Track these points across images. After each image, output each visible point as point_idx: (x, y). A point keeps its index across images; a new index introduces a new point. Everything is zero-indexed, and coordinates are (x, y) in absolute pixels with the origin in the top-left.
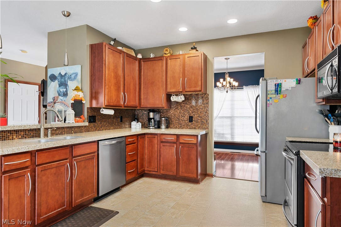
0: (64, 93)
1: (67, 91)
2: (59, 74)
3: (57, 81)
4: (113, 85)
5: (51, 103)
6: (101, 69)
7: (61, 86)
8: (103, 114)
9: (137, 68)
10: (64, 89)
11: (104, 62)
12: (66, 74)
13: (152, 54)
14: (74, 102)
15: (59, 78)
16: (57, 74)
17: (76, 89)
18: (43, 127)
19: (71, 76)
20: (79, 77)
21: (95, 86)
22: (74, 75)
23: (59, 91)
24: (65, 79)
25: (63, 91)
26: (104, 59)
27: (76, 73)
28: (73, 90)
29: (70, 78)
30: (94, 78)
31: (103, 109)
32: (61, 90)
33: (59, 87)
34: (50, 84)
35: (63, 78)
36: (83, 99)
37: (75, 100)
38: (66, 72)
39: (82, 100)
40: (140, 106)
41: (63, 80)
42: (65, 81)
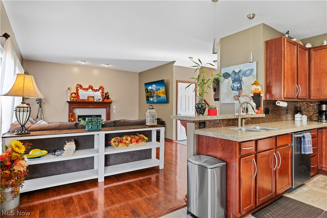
0: (238, 88)
1: (241, 86)
2: (233, 72)
3: (230, 78)
4: (290, 77)
5: (236, 96)
6: (279, 63)
7: (235, 82)
8: (279, 106)
9: (307, 58)
10: (238, 84)
11: (283, 55)
12: (240, 71)
13: (325, 41)
14: (253, 95)
15: (233, 75)
16: (230, 72)
17: (255, 83)
18: (240, 118)
19: (245, 72)
20: (255, 72)
21: (272, 79)
22: (249, 71)
23: (233, 86)
24: (239, 75)
25: (237, 86)
26: (283, 53)
27: (251, 69)
28: (252, 85)
29: (244, 74)
30: (270, 72)
31: (279, 102)
32: (235, 85)
33: (233, 83)
34: (224, 81)
35: (237, 75)
36: (261, 92)
37: (254, 94)
38: (240, 70)
39: (260, 94)
40: (310, 98)
41: (237, 77)
42: (239, 77)
